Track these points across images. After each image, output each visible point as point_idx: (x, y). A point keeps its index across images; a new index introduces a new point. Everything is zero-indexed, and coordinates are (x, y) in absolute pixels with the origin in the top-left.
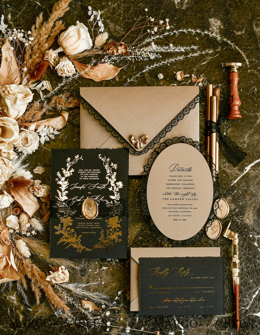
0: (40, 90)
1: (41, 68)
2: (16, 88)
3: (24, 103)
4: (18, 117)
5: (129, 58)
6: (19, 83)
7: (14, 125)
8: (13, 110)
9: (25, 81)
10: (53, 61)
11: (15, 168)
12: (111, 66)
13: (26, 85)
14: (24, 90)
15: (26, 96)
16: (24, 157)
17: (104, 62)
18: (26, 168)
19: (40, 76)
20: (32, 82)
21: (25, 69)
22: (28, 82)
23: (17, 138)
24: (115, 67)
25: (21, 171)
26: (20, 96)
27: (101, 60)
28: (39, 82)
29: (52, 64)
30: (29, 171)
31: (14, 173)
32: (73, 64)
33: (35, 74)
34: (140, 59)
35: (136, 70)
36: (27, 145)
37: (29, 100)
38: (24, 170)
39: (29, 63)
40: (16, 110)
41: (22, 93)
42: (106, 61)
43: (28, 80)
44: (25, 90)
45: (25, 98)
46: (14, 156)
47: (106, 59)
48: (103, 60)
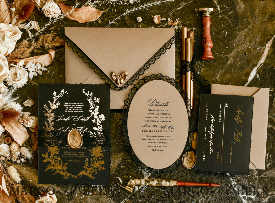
0: (28, 30)
1: (28, 8)
2: (5, 27)
3: (12, 40)
4: (8, 53)
5: (110, 2)
6: (9, 22)
7: (3, 60)
8: (3, 47)
9: (14, 20)
10: (40, 2)
11: (6, 100)
12: (94, 9)
13: (16, 24)
14: (13, 29)
15: (15, 34)
16: (14, 91)
17: (88, 5)
18: (16, 101)
19: (28, 16)
20: (21, 22)
21: (13, 9)
22: (18, 22)
23: (7, 73)
24: (97, 10)
25: (11, 103)
26: (8, 34)
27: (84, 3)
28: (27, 22)
29: (39, 5)
30: (19, 104)
31: (5, 105)
32: (59, 6)
33: (23, 14)
34: (120, 3)
35: (117, 13)
36: (16, 80)
37: (17, 37)
38: (15, 103)
39: (18, 4)
40: (5, 46)
41: (11, 31)
42: (89, 4)
43: (17, 20)
44: (15, 29)
45: (13, 35)
46: (4, 89)
47: (89, 2)
48: (86, 4)
